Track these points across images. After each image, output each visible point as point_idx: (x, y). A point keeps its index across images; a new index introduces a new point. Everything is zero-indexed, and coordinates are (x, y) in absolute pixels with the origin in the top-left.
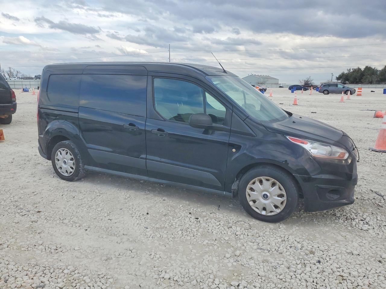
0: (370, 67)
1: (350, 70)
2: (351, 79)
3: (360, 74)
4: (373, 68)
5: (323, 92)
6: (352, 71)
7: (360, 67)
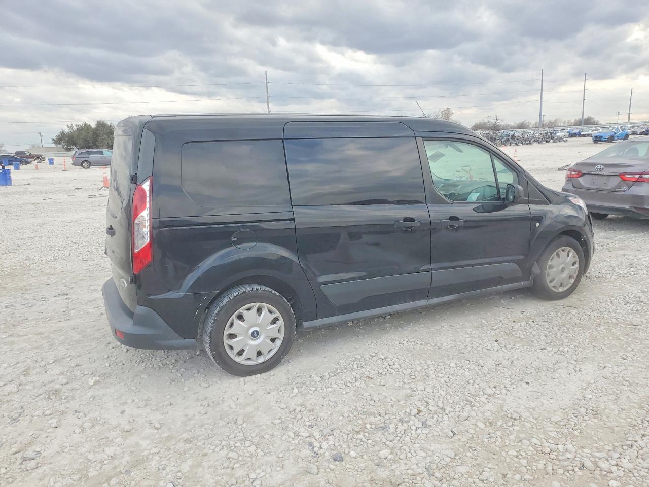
0: (104, 123)
1: (72, 126)
2: (81, 142)
3: (92, 133)
4: (109, 124)
5: (82, 165)
6: (75, 128)
7: (88, 123)
